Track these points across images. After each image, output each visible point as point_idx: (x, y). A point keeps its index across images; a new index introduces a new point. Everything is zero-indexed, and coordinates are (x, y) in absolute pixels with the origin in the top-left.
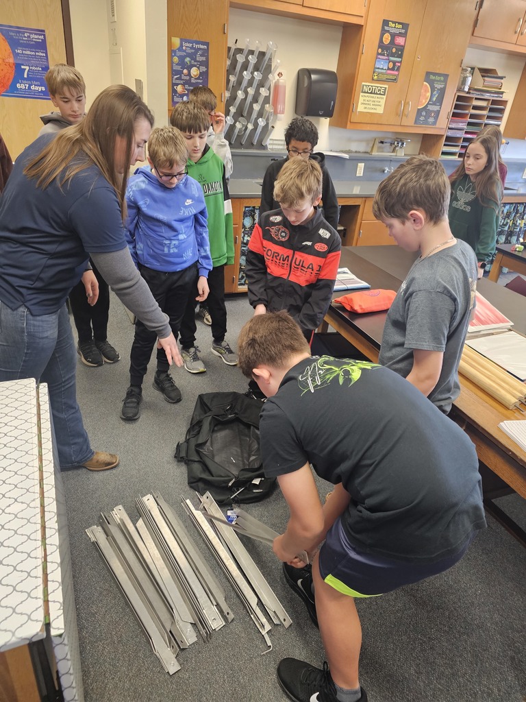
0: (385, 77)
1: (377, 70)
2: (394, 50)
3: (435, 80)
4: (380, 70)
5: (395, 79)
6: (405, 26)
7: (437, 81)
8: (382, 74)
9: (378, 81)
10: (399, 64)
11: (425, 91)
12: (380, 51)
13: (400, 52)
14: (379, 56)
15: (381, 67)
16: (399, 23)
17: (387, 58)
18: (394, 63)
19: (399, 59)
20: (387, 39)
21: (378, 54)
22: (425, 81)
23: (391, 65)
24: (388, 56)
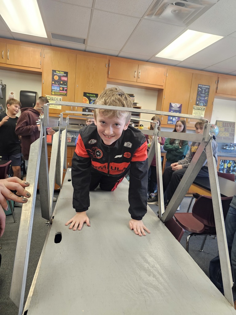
0: (59, 94)
1: (53, 90)
2: (62, 82)
3: (90, 96)
4: (55, 91)
5: (66, 95)
6: (66, 73)
7: (91, 96)
8: (57, 92)
9: (55, 95)
10: (66, 89)
11: (85, 101)
12: (53, 82)
13: (65, 83)
14: (53, 85)
15: (56, 89)
16: (62, 72)
17: (58, 85)
18: (63, 88)
19: (66, 86)
20: (56, 78)
21: (52, 84)
22: (84, 96)
23: (61, 89)
24: (58, 84)
